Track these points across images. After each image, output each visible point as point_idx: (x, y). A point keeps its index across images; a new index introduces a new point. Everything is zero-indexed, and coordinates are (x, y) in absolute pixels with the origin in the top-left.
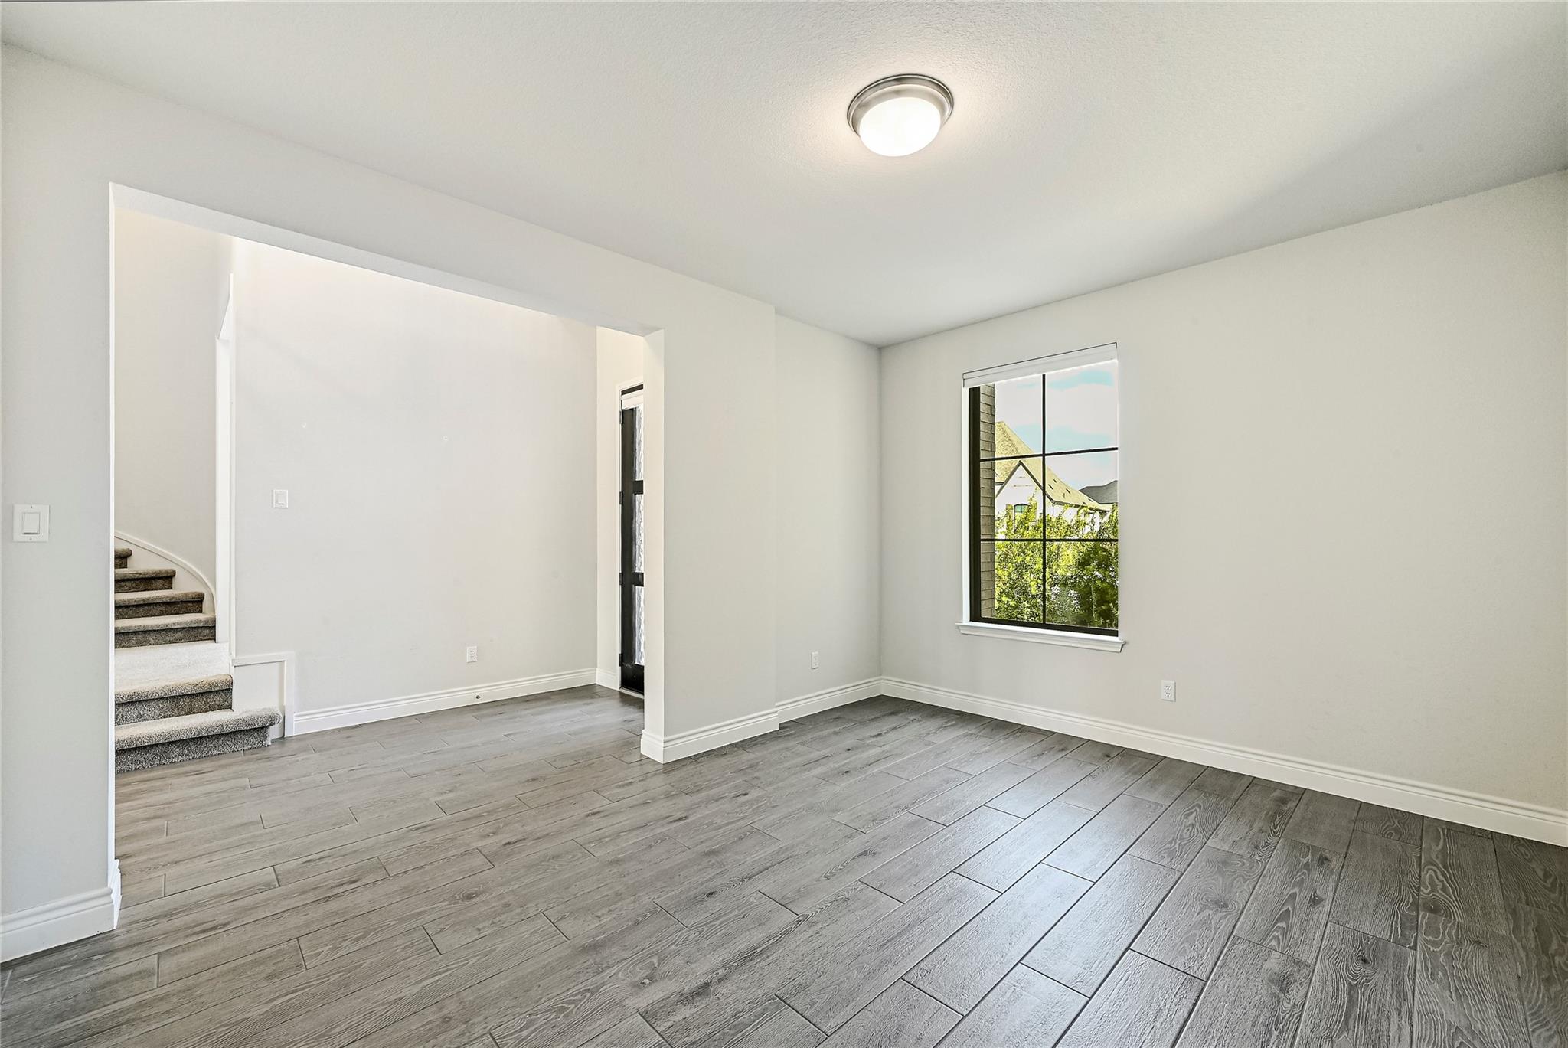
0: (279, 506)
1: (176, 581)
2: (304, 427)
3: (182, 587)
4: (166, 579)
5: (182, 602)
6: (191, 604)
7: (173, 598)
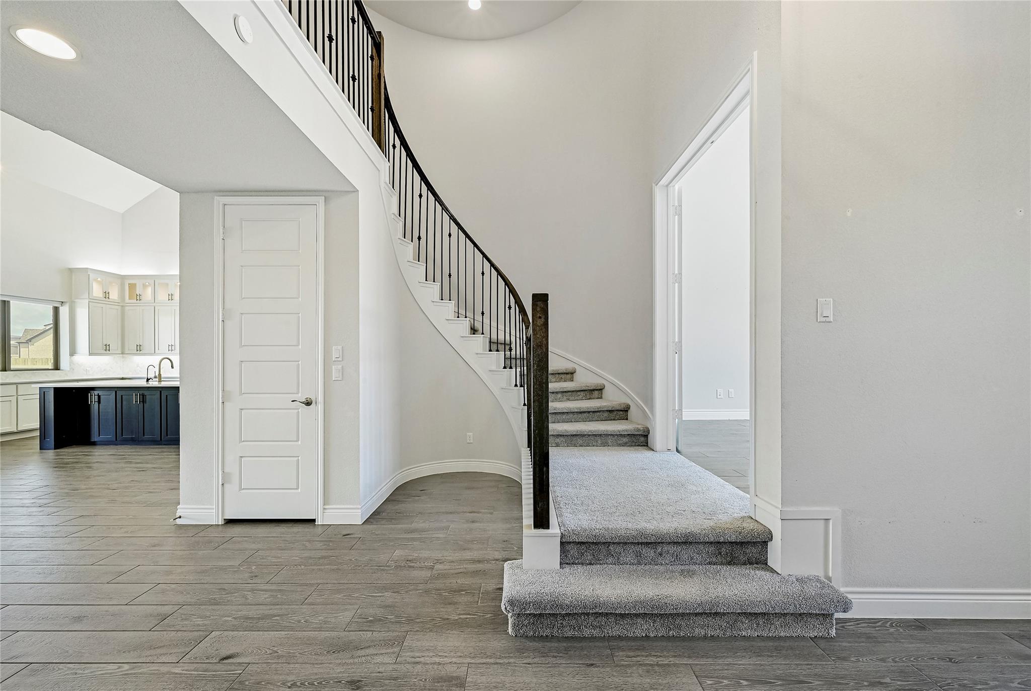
0: (824, 319)
1: (606, 393)
2: (849, 214)
3: (612, 399)
4: (596, 391)
5: (617, 410)
6: (621, 413)
7: (613, 407)
